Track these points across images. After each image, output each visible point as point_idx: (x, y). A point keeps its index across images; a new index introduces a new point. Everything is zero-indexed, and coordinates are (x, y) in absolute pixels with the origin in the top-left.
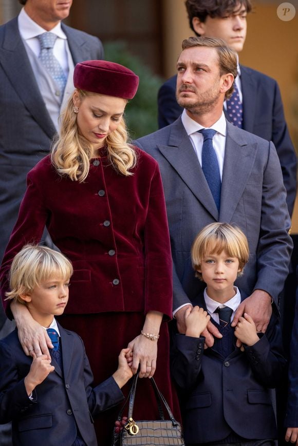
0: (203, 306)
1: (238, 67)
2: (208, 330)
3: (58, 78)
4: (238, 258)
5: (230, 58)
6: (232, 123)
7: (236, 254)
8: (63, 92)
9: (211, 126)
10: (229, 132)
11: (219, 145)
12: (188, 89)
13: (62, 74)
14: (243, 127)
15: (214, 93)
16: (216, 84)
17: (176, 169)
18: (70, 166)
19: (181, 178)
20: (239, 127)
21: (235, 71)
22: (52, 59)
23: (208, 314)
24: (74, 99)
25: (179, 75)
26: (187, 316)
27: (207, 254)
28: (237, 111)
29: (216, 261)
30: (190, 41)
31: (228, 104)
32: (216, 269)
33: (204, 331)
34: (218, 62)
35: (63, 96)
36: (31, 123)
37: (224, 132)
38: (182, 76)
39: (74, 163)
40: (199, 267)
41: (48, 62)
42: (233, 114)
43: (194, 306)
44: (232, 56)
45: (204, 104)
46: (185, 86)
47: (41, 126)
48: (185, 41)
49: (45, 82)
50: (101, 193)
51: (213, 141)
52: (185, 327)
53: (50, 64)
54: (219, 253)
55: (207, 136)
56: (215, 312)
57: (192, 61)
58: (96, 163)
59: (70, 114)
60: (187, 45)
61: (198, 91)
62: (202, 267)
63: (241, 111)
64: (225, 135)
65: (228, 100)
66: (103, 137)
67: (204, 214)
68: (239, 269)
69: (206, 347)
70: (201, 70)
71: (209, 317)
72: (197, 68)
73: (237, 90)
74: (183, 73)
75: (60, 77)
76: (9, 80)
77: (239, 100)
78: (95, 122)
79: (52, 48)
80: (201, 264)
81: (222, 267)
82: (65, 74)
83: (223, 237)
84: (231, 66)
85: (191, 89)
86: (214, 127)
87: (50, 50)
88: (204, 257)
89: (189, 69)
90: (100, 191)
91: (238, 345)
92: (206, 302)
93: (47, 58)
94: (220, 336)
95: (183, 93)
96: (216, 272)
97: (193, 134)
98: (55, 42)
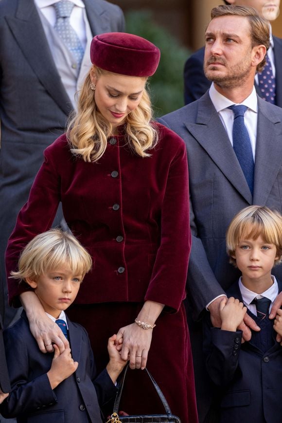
0: (239, 296)
1: (271, 39)
2: (245, 323)
3: (75, 49)
4: (275, 244)
5: (263, 29)
6: (264, 99)
7: (273, 240)
8: (80, 64)
9: (242, 102)
10: (260, 108)
11: (250, 122)
12: (217, 61)
13: (79, 45)
14: (276, 102)
15: (245, 66)
16: (247, 56)
17: (205, 148)
18: (84, 146)
19: (211, 158)
20: (271, 103)
21: (267, 42)
22: (69, 30)
23: (244, 306)
24: (91, 75)
25: (207, 46)
26: (222, 308)
27: (242, 239)
28: (270, 85)
29: (251, 247)
30: (220, 9)
31: (260, 78)
32: (251, 255)
33: (241, 323)
34: (249, 33)
35: (80, 69)
36: (46, 98)
37: (255, 108)
38: (211, 47)
39: (90, 143)
40: (233, 253)
41: (64, 32)
42: (266, 89)
43: (229, 297)
44: (265, 27)
45: (234, 78)
46: (214, 58)
47: (56, 102)
48: (215, 9)
49: (60, 53)
50: (114, 174)
51: (244, 118)
52: (220, 320)
53: (66, 34)
54: (255, 238)
55: (238, 113)
56: (252, 303)
57: (222, 32)
58: (113, 141)
59: (87, 91)
60: (216, 14)
61: (228, 63)
62: (236, 252)
63: (274, 86)
64: (256, 111)
65: (260, 74)
66: (121, 117)
67: (236, 198)
68: (276, 257)
69: (243, 341)
70: (232, 41)
71: (245, 309)
72: (228, 39)
73: (269, 63)
74: (212, 44)
75: (77, 48)
76: (23, 52)
77: (271, 74)
78: (110, 101)
79: (69, 17)
80: (236, 249)
81: (257, 253)
82: (83, 45)
83: (260, 221)
84: (264, 37)
85: (220, 61)
86: (245, 103)
87: (66, 20)
88: (239, 242)
89: (219, 40)
90: (113, 172)
91: (278, 340)
92: (242, 292)
93: (63, 28)
94: (258, 329)
95: (211, 66)
96: (251, 258)
97: (223, 110)
98: (72, 10)
